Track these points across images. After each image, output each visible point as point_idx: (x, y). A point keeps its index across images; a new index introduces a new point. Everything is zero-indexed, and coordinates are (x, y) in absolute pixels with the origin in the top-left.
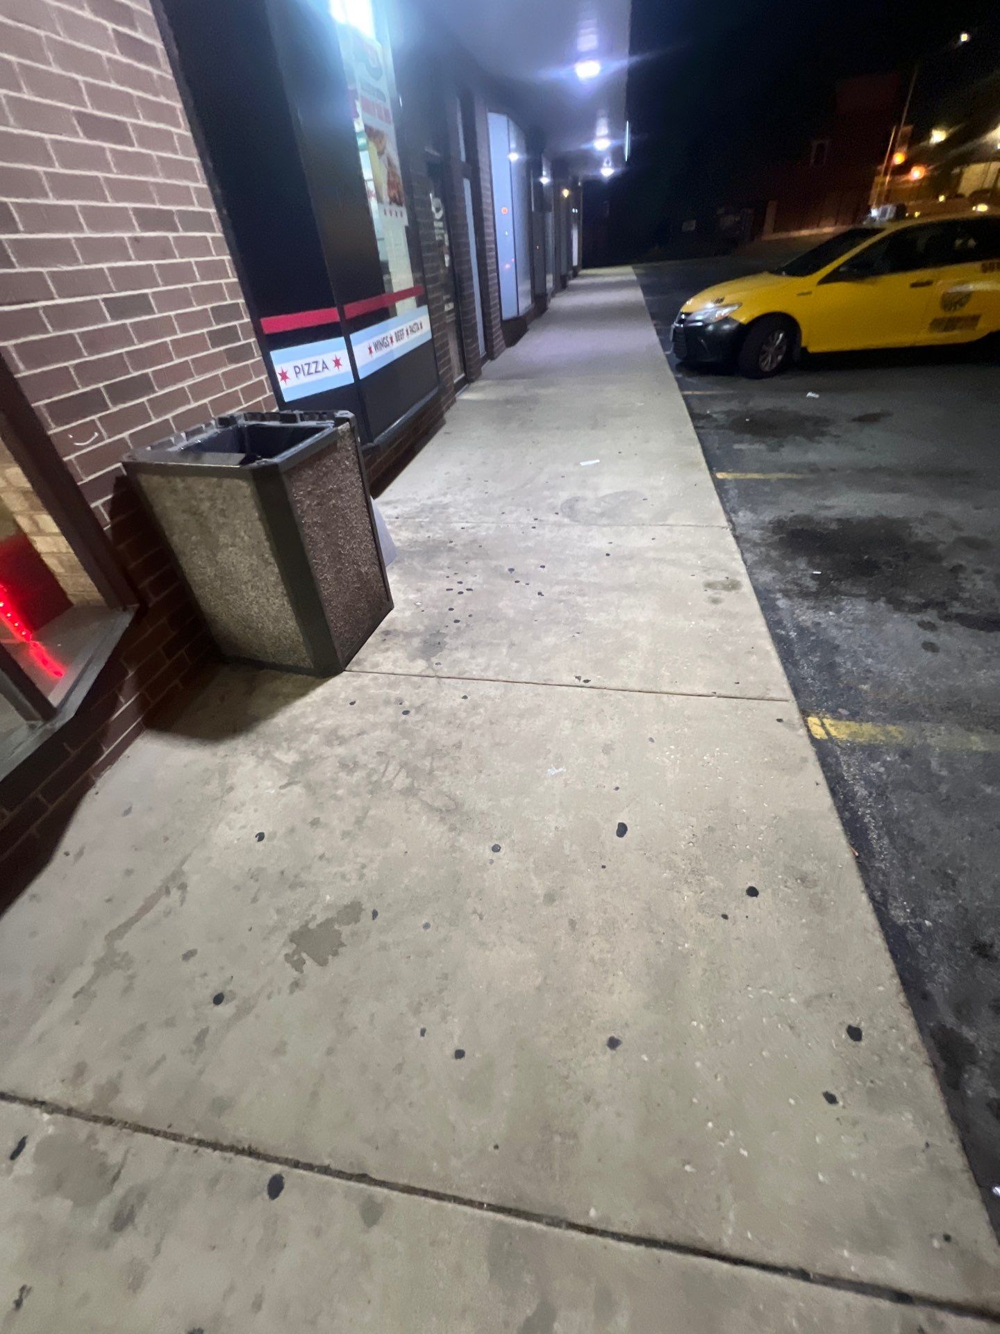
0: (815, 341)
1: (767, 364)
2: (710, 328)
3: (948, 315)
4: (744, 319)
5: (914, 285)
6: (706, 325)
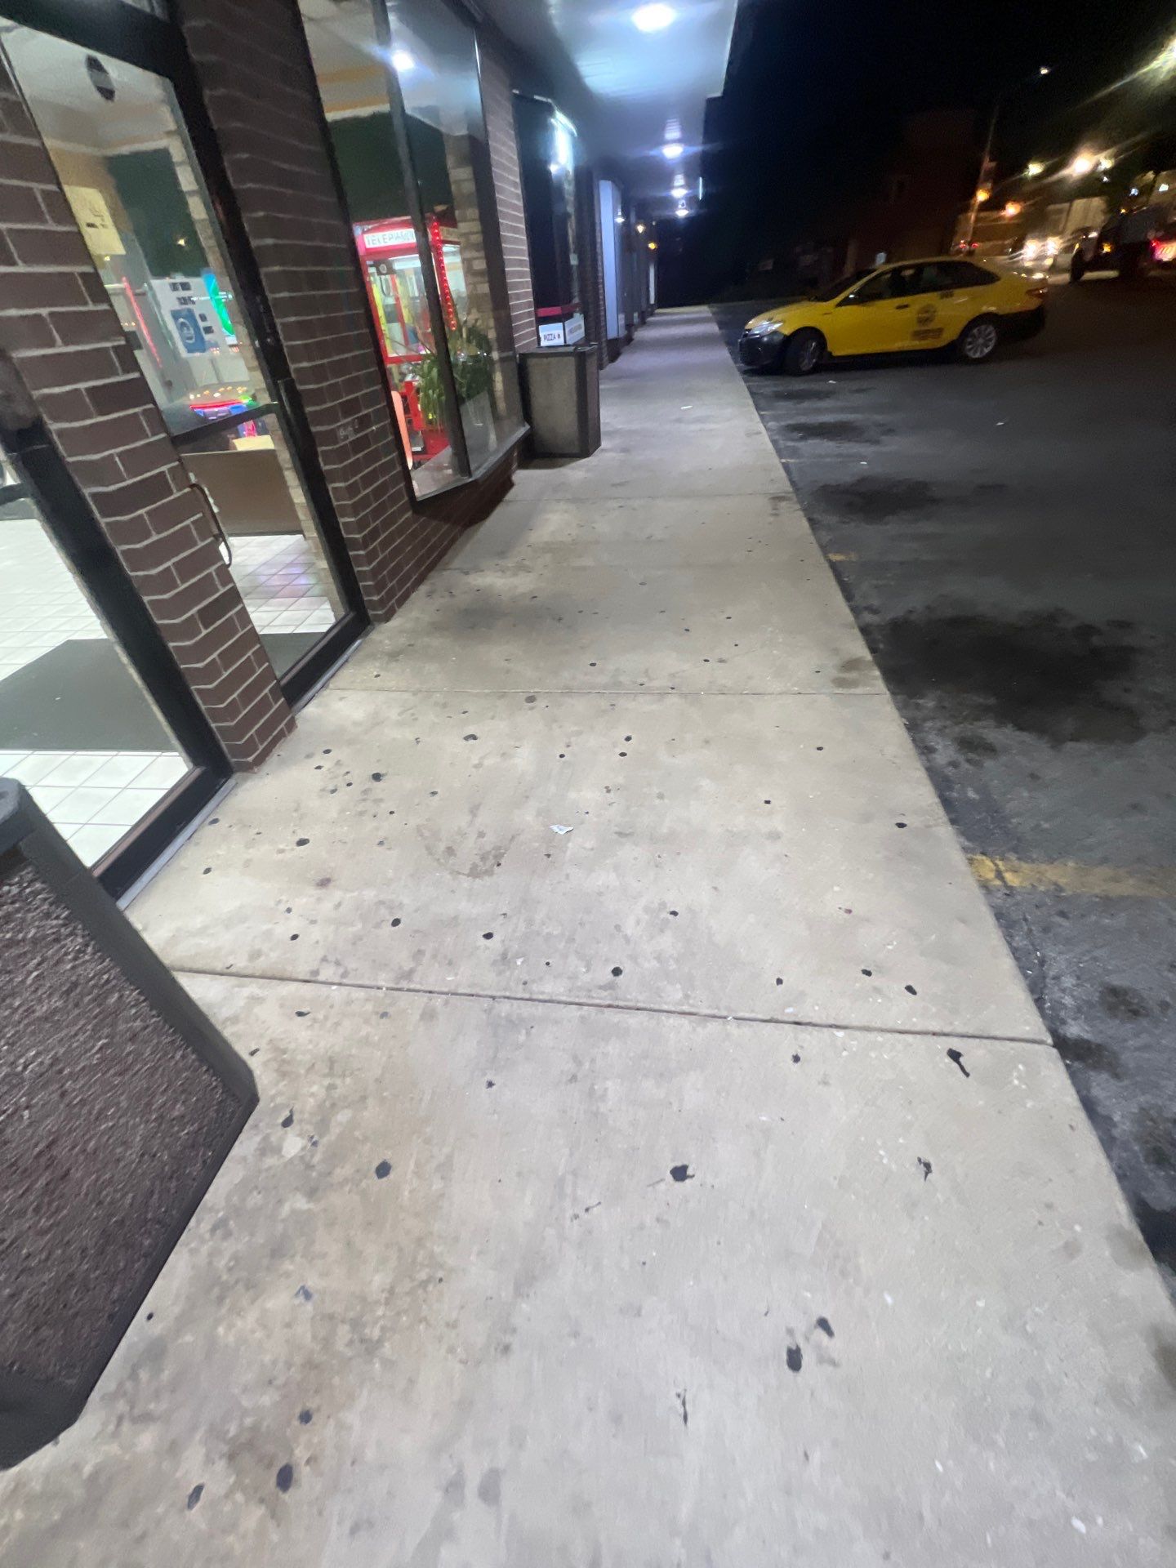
0: (837, 348)
1: (805, 366)
2: (765, 339)
3: (923, 328)
4: (787, 331)
6: (762, 337)
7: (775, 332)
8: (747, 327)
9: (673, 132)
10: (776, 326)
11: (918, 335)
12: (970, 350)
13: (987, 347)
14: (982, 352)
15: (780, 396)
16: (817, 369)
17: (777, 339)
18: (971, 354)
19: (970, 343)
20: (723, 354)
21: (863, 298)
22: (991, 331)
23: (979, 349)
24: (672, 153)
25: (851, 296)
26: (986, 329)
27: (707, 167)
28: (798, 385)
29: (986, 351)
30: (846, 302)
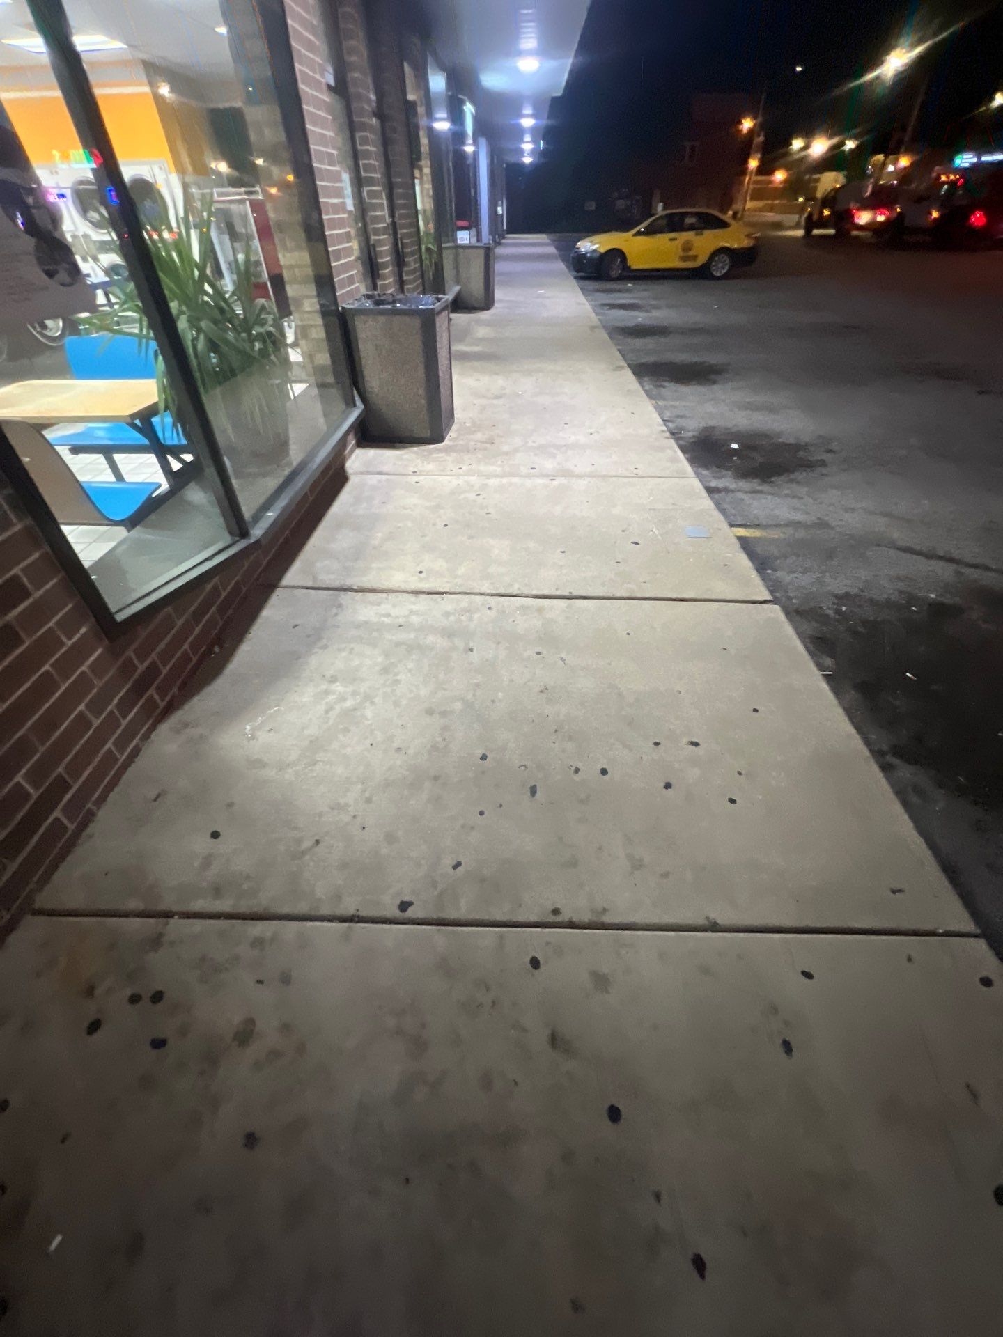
0: (635, 263)
1: (614, 274)
2: (588, 255)
3: (685, 254)
4: (602, 250)
5: (671, 240)
6: (587, 253)
7: (594, 251)
8: (576, 247)
9: (528, 110)
10: (595, 247)
11: (683, 259)
12: (714, 270)
13: (724, 269)
14: (721, 272)
15: (598, 291)
16: (620, 278)
17: (596, 255)
18: (715, 274)
19: (714, 266)
20: (561, 266)
21: (650, 232)
22: (725, 258)
23: (720, 269)
24: (528, 122)
25: (642, 230)
26: (723, 258)
27: (548, 134)
28: (609, 285)
29: (724, 272)
30: (639, 233)
